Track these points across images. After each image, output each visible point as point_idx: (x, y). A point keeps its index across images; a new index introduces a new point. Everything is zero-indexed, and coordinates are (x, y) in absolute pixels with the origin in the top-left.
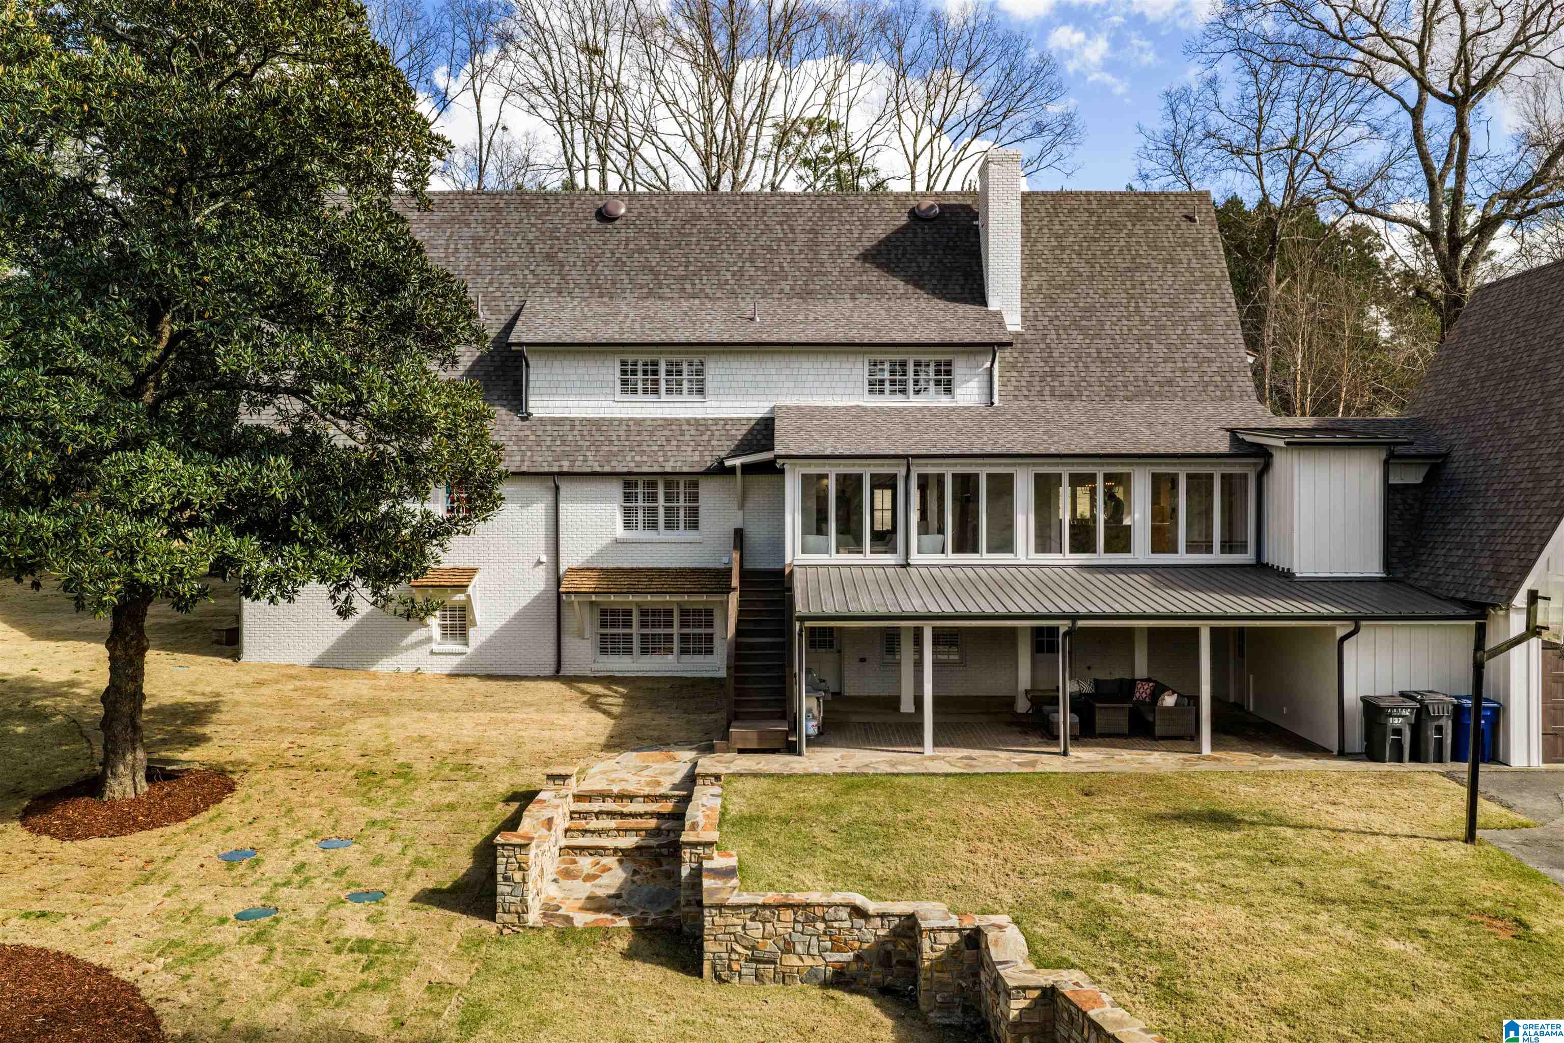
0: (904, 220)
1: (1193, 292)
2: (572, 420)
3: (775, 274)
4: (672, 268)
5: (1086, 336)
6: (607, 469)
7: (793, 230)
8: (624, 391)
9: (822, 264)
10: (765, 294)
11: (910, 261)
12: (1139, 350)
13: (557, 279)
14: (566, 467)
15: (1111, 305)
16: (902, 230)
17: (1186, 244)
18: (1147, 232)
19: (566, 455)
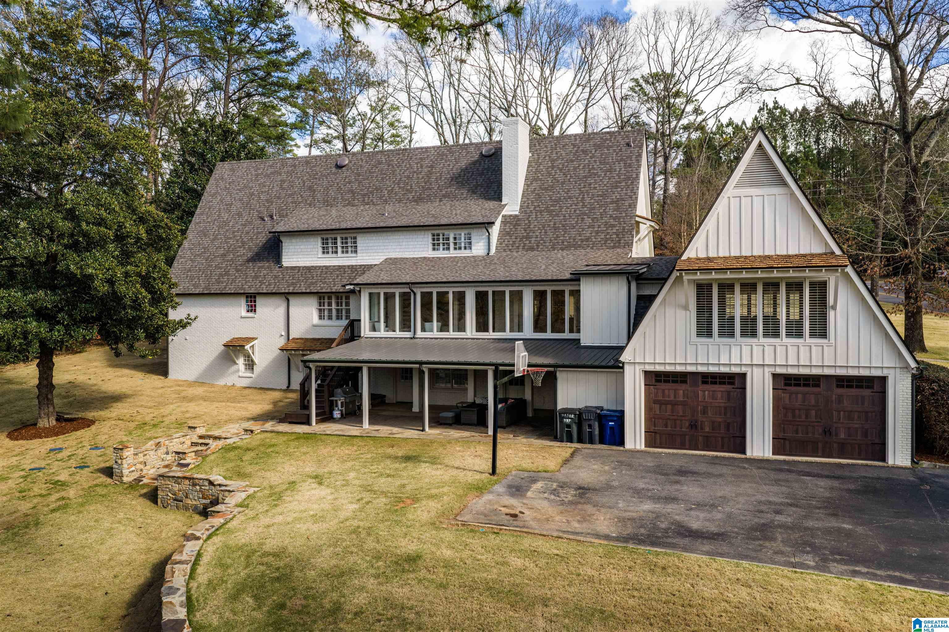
0: (476, 157)
1: (617, 187)
2: (299, 267)
3: (407, 190)
4: (362, 190)
5: (551, 215)
6: (308, 291)
7: (422, 167)
8: (324, 253)
9: (431, 184)
10: (400, 201)
11: (473, 179)
12: (577, 222)
13: (310, 199)
14: (291, 289)
15: (570, 198)
16: (474, 163)
17: (622, 160)
18: (602, 155)
19: (293, 284)
